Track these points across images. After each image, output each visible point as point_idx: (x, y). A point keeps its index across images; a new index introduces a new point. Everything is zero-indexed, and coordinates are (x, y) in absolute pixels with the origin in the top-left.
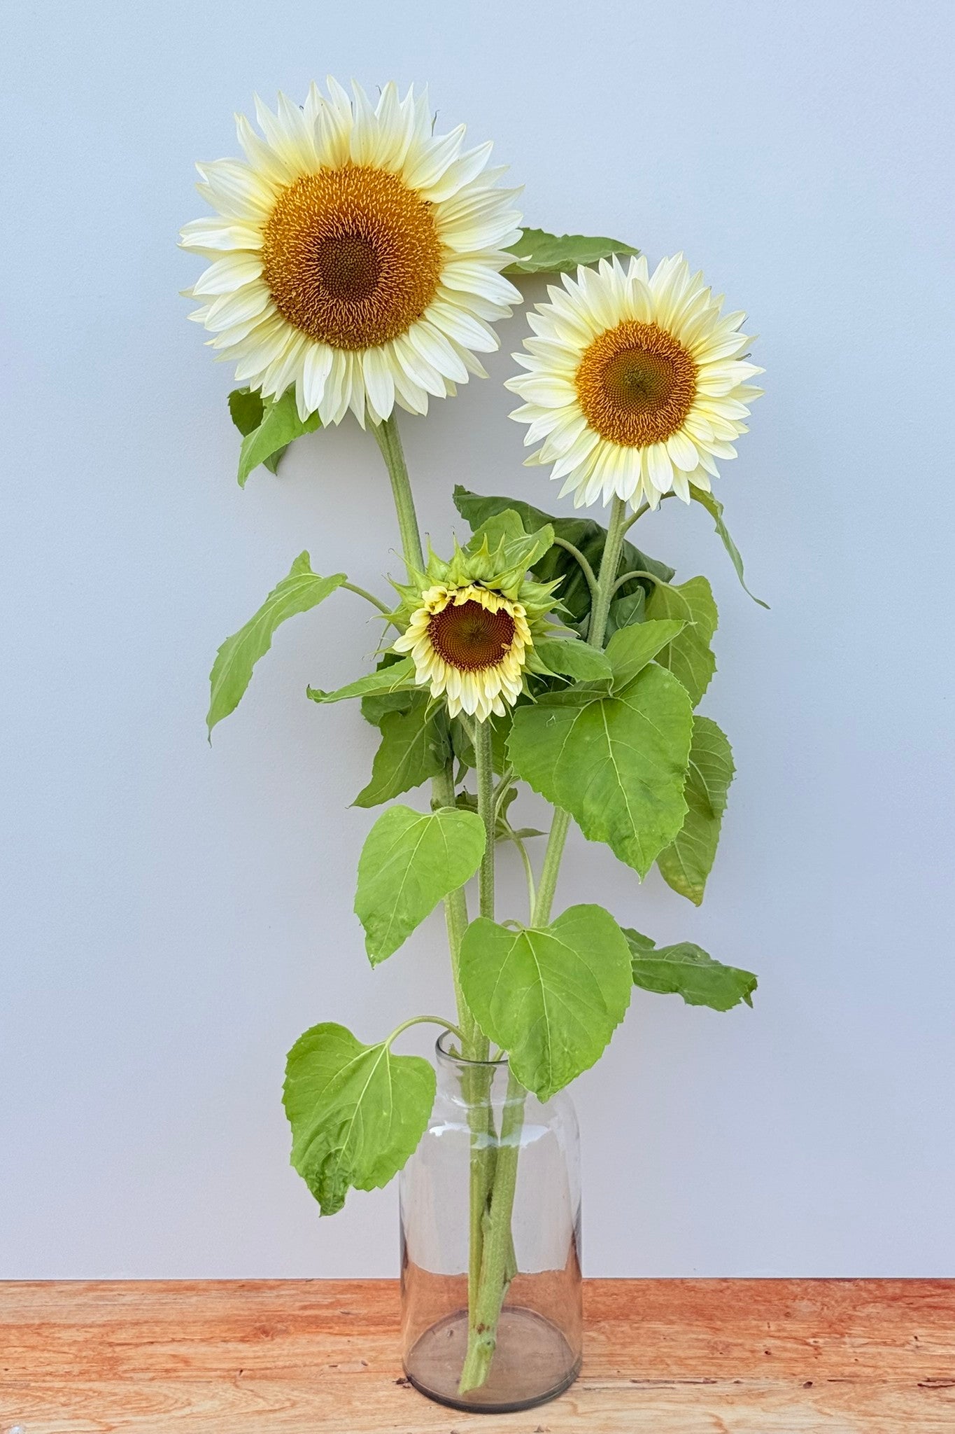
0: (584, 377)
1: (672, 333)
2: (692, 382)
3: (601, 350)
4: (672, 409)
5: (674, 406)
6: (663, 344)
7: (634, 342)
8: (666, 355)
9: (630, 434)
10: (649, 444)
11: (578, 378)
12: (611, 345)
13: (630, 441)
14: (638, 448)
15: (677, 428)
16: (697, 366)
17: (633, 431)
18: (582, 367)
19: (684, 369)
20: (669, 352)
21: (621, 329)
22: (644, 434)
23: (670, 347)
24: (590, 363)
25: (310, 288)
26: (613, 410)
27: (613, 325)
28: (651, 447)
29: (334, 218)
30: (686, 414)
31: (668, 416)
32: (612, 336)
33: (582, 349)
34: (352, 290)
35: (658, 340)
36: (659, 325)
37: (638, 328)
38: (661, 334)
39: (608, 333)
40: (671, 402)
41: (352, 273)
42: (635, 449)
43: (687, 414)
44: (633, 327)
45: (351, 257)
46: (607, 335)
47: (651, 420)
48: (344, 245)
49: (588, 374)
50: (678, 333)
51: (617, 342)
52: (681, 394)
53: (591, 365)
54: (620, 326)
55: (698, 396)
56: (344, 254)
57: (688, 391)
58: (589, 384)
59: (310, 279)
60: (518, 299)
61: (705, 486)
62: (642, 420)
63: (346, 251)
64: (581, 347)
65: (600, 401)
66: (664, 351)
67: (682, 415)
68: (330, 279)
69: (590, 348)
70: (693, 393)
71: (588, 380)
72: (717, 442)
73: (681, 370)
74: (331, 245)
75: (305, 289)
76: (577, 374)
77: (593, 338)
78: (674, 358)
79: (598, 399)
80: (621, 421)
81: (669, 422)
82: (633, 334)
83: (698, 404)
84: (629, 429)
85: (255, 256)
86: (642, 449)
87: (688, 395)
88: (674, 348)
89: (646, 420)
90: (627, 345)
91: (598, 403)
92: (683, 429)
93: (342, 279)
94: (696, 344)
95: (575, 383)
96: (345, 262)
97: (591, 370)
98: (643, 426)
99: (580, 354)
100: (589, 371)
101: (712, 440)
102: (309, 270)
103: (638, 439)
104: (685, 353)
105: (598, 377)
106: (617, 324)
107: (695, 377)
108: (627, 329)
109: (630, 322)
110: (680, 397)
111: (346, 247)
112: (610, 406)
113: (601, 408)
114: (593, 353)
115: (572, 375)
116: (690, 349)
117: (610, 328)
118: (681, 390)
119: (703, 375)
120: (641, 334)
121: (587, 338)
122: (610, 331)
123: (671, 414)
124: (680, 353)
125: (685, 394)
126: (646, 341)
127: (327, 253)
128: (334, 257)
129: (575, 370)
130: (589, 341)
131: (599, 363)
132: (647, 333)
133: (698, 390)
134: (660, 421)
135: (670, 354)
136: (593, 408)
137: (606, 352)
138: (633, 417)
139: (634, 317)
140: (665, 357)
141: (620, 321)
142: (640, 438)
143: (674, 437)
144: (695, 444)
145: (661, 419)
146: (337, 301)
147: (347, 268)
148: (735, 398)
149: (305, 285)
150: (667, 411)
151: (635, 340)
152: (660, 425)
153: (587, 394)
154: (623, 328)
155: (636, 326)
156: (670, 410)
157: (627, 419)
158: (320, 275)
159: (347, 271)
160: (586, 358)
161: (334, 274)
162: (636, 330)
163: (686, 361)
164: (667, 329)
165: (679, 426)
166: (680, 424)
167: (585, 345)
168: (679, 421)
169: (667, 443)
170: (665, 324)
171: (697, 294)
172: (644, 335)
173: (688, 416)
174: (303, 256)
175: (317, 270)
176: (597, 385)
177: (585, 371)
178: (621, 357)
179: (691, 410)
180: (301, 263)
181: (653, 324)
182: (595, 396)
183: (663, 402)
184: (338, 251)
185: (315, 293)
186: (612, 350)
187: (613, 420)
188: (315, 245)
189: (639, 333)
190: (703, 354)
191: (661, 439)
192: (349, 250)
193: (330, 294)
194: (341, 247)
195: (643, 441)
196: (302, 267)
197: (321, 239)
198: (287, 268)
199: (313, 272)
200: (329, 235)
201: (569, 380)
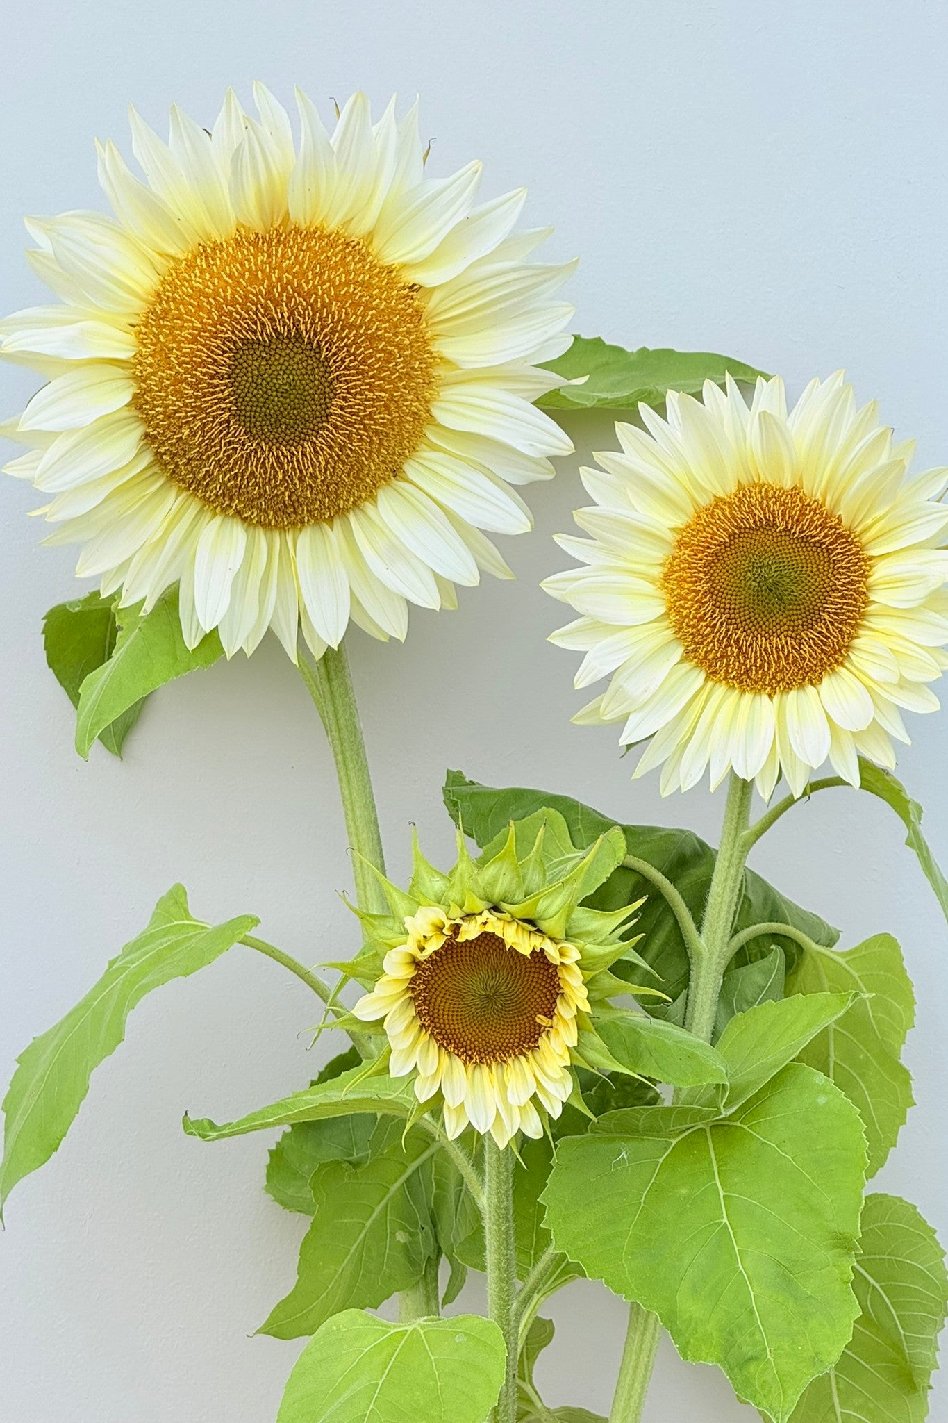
0: (677, 574)
1: (827, 503)
2: (862, 585)
3: (707, 529)
4: (828, 629)
5: (832, 624)
6: (812, 521)
7: (762, 516)
8: (817, 539)
9: (757, 672)
10: (789, 687)
11: (666, 578)
12: (723, 522)
13: (756, 683)
14: (770, 696)
15: (836, 661)
16: (871, 558)
17: (762, 666)
18: (674, 558)
19: (848, 562)
20: (822, 534)
21: (741, 496)
22: (781, 671)
23: (823, 527)
24: (687, 552)
25: (213, 422)
26: (728, 630)
27: (727, 489)
28: (793, 693)
29: (257, 308)
30: (852, 637)
31: (822, 641)
32: (726, 507)
33: (672, 530)
34: (283, 427)
35: (802, 514)
36: (806, 490)
37: (770, 495)
38: (809, 505)
39: (718, 502)
40: (827, 617)
41: (285, 398)
42: (765, 697)
43: (854, 638)
44: (760, 492)
45: (285, 373)
46: (716, 505)
47: (793, 648)
48: (273, 352)
49: (683, 569)
50: (837, 504)
51: (734, 517)
52: (844, 604)
53: (689, 555)
54: (739, 490)
55: (871, 608)
56: (273, 368)
57: (855, 600)
58: (686, 586)
59: (215, 408)
60: (566, 447)
61: (884, 759)
62: (777, 648)
63: (276, 363)
64: (673, 525)
65: (705, 614)
66: (814, 533)
67: (846, 640)
68: (248, 408)
69: (688, 527)
70: (863, 603)
71: (685, 581)
72: (904, 684)
73: (843, 564)
74: (252, 352)
75: (204, 425)
76: (666, 570)
77: (693, 510)
78: (830, 544)
79: (702, 611)
80: (740, 648)
81: (822, 650)
82: (761, 503)
83: (871, 622)
84: (755, 661)
85: (121, 371)
86: (776, 698)
87: (854, 606)
88: (831, 528)
89: (783, 647)
90: (751, 522)
91: (702, 619)
92: (847, 664)
93: (268, 408)
94: (869, 522)
95: (663, 585)
96: (275, 381)
97: (689, 563)
98: (779, 657)
99: (672, 538)
100: (687, 565)
101: (895, 681)
102: (213, 394)
103: (770, 680)
104: (849, 536)
105: (702, 575)
106: (734, 489)
107: (867, 577)
108: (750, 497)
109: (755, 485)
110: (841, 608)
111: (277, 357)
112: (721, 624)
113: (707, 626)
114: (693, 535)
115: (658, 572)
116: (859, 529)
117: (721, 494)
118: (843, 597)
119: (879, 573)
120: (775, 504)
121: (682, 510)
122: (722, 500)
123: (827, 637)
124: (841, 536)
125: (851, 605)
126: (783, 514)
127: (245, 365)
128: (256, 372)
129: (662, 565)
130: (687, 515)
131: (703, 552)
132: (784, 504)
133: (872, 597)
134: (807, 648)
135: (824, 537)
136: (694, 627)
137: (714, 534)
138: (762, 642)
139: (762, 477)
140: (815, 542)
141: (739, 482)
142: (774, 678)
143: (833, 678)
144: (867, 687)
145: (810, 646)
146: (258, 444)
147: (277, 391)
148: (935, 612)
149: (205, 418)
150: (820, 633)
151: (765, 514)
152: (807, 656)
153: (682, 602)
154: (744, 495)
155: (766, 491)
156: (824, 631)
157: (751, 644)
158: (230, 402)
159: (277, 396)
160: (681, 544)
161: (254, 399)
162: (766, 498)
163: (850, 550)
164: (819, 497)
165: (841, 659)
166: (842, 655)
167: (679, 521)
168: (840, 650)
169: (819, 687)
170: (814, 489)
171: (868, 437)
172: (780, 506)
173: (856, 642)
174: (204, 370)
175: (226, 393)
176: (699, 588)
177: (679, 565)
178: (740, 543)
179: (861, 632)
180: (200, 381)
181: (794, 488)
182: (696, 606)
183: (812, 616)
184: (263, 363)
185: (221, 431)
186: (725, 530)
187: (726, 646)
188: (224, 352)
189: (770, 503)
190: (880, 539)
191: (810, 680)
192: (281, 361)
193: (246, 433)
194: (268, 357)
195: (779, 682)
196: (201, 389)
197: (235, 343)
198: (175, 390)
199: (220, 395)
200: (250, 335)
201: (652, 581)
